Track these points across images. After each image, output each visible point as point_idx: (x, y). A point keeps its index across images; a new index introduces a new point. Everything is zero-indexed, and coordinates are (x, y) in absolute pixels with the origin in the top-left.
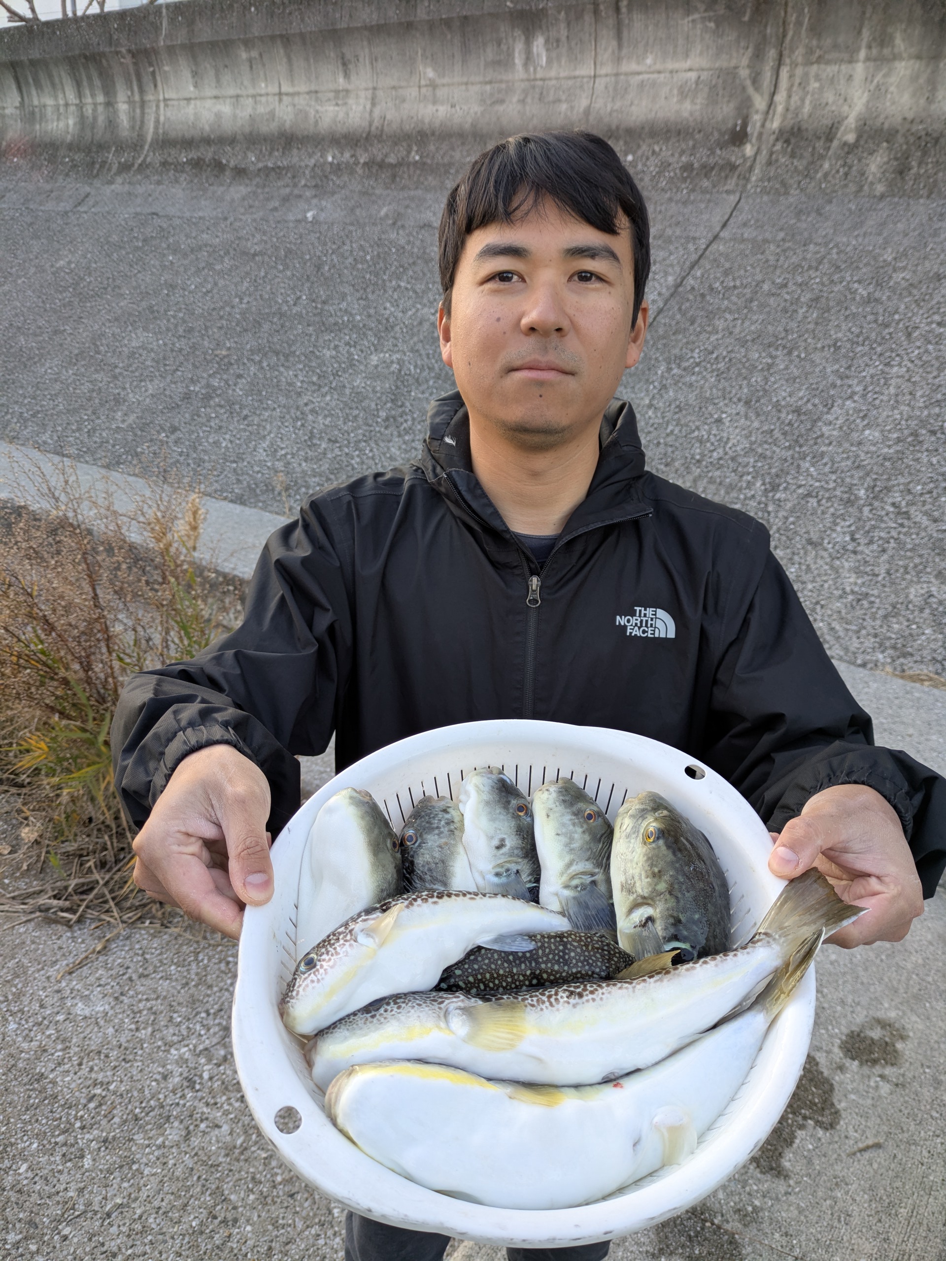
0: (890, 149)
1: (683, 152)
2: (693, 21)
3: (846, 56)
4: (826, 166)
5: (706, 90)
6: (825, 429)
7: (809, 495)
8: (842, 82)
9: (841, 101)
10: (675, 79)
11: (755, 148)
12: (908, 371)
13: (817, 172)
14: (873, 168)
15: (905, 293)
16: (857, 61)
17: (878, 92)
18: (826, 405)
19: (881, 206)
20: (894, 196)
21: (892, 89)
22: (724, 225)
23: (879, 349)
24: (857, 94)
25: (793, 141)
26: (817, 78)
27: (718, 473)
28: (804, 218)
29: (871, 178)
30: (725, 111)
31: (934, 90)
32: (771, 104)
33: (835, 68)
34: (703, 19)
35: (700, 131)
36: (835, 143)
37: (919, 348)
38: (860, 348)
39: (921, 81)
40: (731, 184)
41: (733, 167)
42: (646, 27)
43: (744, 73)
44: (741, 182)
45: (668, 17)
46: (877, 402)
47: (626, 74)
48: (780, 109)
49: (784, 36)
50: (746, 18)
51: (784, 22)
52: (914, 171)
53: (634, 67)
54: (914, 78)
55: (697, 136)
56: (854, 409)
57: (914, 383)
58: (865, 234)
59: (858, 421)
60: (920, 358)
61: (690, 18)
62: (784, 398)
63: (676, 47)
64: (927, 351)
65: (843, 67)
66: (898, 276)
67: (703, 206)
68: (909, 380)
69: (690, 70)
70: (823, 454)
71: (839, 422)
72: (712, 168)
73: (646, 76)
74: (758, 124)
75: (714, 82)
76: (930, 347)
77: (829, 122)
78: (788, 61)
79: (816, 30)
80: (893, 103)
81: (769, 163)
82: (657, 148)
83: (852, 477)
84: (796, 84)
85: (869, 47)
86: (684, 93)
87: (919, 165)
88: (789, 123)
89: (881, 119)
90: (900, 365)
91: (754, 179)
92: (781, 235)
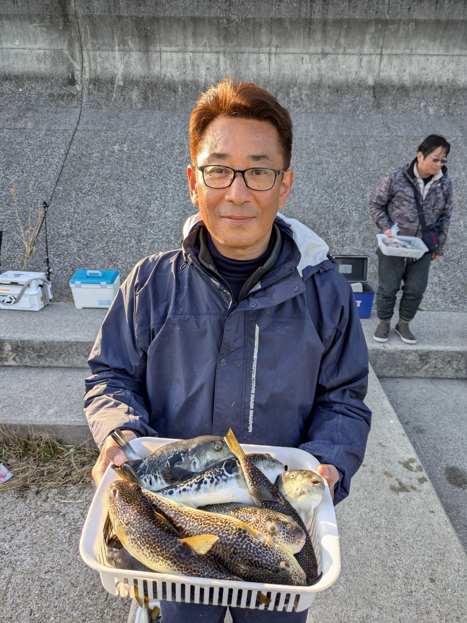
0: (138, 89)
1: (47, 88)
2: (35, 26)
3: (110, 49)
4: (114, 95)
5: (50, 59)
6: (151, 214)
7: (154, 242)
8: (111, 59)
9: (113, 68)
10: (33, 52)
11: (81, 87)
12: (174, 186)
13: (111, 98)
14: (134, 97)
15: (163, 153)
16: (115, 51)
17: (127, 65)
18: (148, 204)
19: (142, 114)
20: (146, 109)
21: (132, 63)
22: (78, 123)
23: (160, 177)
24: (119, 65)
25: (97, 84)
26: (100, 56)
27: (115, 239)
28: (112, 119)
29: (134, 101)
30: (62, 69)
31: (149, 64)
32: (82, 67)
33: (107, 53)
34: (40, 26)
35: (52, 78)
36: (115, 86)
37: (175, 176)
38: (153, 178)
39: (143, 61)
40: (75, 103)
41: (74, 96)
42: (12, 27)
43: (66, 52)
44: (79, 103)
45: (22, 24)
46: (167, 200)
47: (6, 49)
48: (87, 69)
49: (81, 37)
50: (61, 28)
51: (79, 31)
52: (151, 98)
53: (9, 45)
54: (141, 59)
55: (52, 80)
56: (159, 204)
57: (177, 190)
58: (139, 126)
59: (162, 209)
60: (177, 180)
61: (33, 25)
62: (131, 203)
63: (29, 37)
64: (178, 177)
65: (110, 53)
66: (158, 145)
67: (65, 114)
68: (175, 190)
69: (39, 49)
70: (153, 224)
71: (155, 210)
72: (64, 96)
73: (18, 50)
74: (79, 76)
75: (53, 56)
76: (179, 175)
77: (111, 77)
78: (85, 48)
79: (94, 36)
80: (135, 69)
81: (89, 94)
82: (33, 86)
83: (167, 232)
84: (92, 59)
85: (119, 45)
86: (39, 60)
87: (152, 95)
88: (93, 76)
89: (132, 76)
90: (170, 184)
91: (84, 101)
92: (105, 128)
